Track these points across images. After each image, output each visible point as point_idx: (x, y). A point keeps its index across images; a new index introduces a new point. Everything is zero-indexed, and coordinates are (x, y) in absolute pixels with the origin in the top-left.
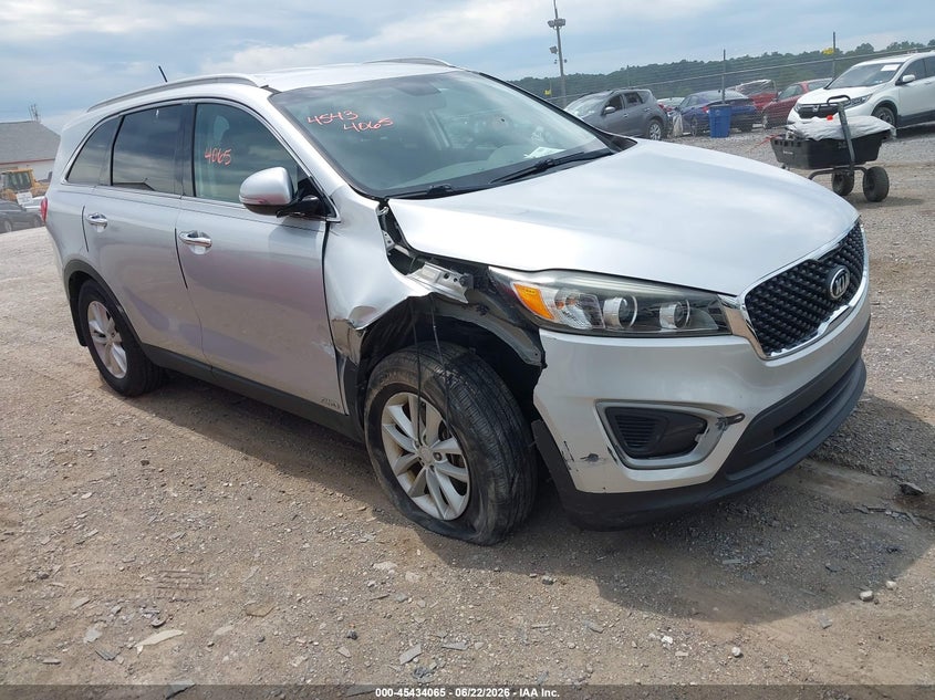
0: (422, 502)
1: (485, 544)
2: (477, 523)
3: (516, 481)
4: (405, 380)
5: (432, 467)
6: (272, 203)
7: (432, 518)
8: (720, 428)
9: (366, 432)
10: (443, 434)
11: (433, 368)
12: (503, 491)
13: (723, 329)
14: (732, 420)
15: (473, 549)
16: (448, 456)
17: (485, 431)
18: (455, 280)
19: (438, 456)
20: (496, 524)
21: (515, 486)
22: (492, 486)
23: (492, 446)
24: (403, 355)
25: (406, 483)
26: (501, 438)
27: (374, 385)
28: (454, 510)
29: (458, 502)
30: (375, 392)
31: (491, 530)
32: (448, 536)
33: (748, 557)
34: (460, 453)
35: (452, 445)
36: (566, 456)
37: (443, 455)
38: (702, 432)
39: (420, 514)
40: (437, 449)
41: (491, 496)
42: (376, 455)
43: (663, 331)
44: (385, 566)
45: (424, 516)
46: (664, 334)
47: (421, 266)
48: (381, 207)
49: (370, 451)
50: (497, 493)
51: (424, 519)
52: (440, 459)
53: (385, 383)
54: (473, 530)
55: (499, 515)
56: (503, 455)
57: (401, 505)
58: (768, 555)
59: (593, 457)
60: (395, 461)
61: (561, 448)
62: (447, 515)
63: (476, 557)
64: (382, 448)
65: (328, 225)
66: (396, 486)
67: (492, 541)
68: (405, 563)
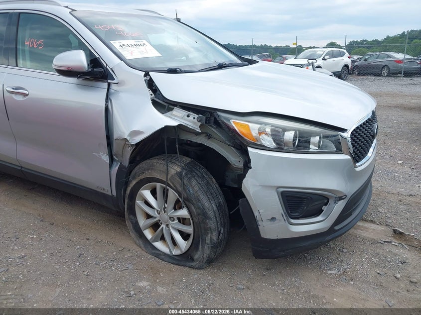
0: (159, 245)
1: (200, 268)
2: (196, 257)
3: (222, 232)
4: (157, 175)
5: (167, 225)
6: (75, 70)
7: (165, 254)
8: (335, 203)
9: (126, 206)
10: (178, 206)
11: (176, 168)
12: (215, 238)
13: (339, 150)
14: (340, 198)
15: (193, 271)
16: (179, 219)
17: (207, 204)
18: (194, 118)
19: (172, 219)
20: (209, 257)
21: (221, 235)
22: (209, 236)
23: (211, 213)
24: (155, 161)
25: (148, 234)
26: (215, 208)
27: (134, 178)
28: (181, 250)
29: (183, 245)
30: (134, 182)
31: (205, 261)
32: (177, 264)
33: (339, 269)
34: (189, 217)
35: (184, 213)
36: (258, 218)
37: (176, 218)
38: (326, 204)
39: (157, 252)
40: (172, 215)
41: (208, 241)
42: (130, 219)
43: (310, 150)
44: (143, 284)
45: (159, 253)
46: (311, 152)
47: (172, 110)
48: (145, 76)
49: (126, 216)
50: (211, 239)
51: (160, 255)
52: (174, 220)
53: (142, 177)
54: (192, 260)
55: (211, 252)
56: (216, 217)
57: (145, 247)
58: (348, 268)
59: (273, 219)
60: (142, 222)
61: (256, 214)
62: (176, 252)
63: (196, 276)
64: (135, 215)
65: (109, 85)
66: (142, 236)
67: (205, 266)
68: (155, 281)
